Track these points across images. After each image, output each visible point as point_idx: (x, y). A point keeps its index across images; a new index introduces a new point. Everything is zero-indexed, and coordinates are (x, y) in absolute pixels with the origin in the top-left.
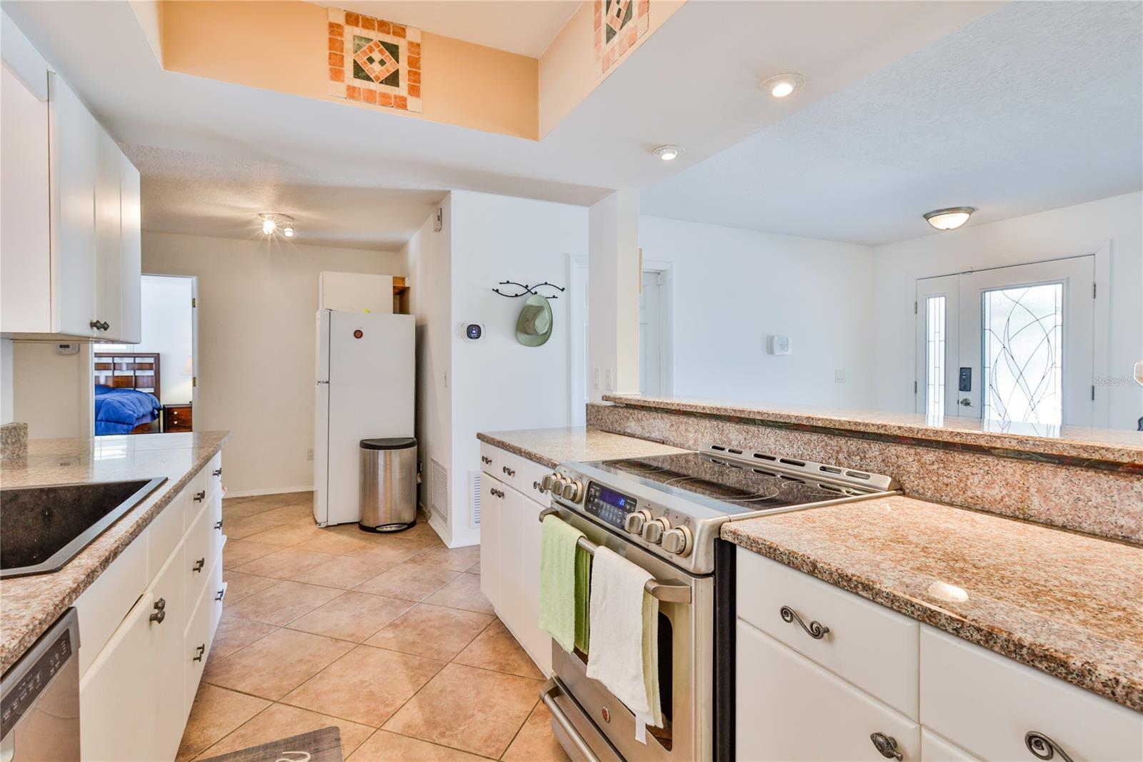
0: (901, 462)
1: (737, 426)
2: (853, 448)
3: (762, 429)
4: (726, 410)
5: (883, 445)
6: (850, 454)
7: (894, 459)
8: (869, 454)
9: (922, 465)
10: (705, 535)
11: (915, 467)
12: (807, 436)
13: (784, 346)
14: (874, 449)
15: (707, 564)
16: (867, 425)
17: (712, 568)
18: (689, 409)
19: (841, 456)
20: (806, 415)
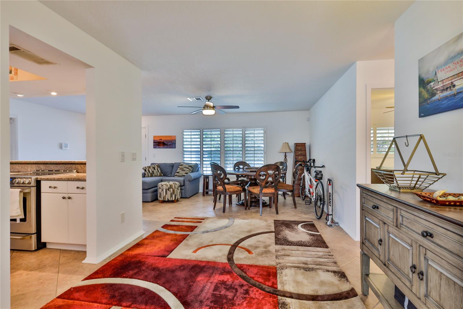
0: (78, 168)
1: (43, 165)
2: (70, 166)
3: (50, 165)
4: (40, 162)
5: (75, 165)
6: (69, 168)
7: (77, 167)
8: (73, 167)
9: (81, 167)
10: (34, 180)
11: (80, 168)
12: (61, 165)
13: (66, 146)
14: (74, 166)
15: (35, 184)
16: (72, 162)
17: (36, 185)
18: (28, 162)
19: (68, 168)
20: (60, 161)
